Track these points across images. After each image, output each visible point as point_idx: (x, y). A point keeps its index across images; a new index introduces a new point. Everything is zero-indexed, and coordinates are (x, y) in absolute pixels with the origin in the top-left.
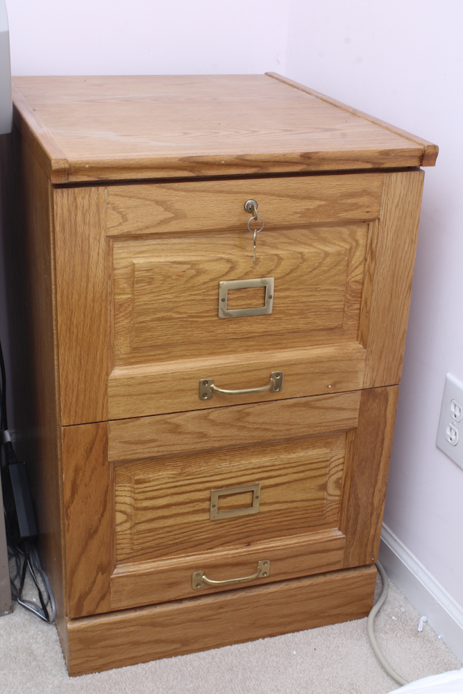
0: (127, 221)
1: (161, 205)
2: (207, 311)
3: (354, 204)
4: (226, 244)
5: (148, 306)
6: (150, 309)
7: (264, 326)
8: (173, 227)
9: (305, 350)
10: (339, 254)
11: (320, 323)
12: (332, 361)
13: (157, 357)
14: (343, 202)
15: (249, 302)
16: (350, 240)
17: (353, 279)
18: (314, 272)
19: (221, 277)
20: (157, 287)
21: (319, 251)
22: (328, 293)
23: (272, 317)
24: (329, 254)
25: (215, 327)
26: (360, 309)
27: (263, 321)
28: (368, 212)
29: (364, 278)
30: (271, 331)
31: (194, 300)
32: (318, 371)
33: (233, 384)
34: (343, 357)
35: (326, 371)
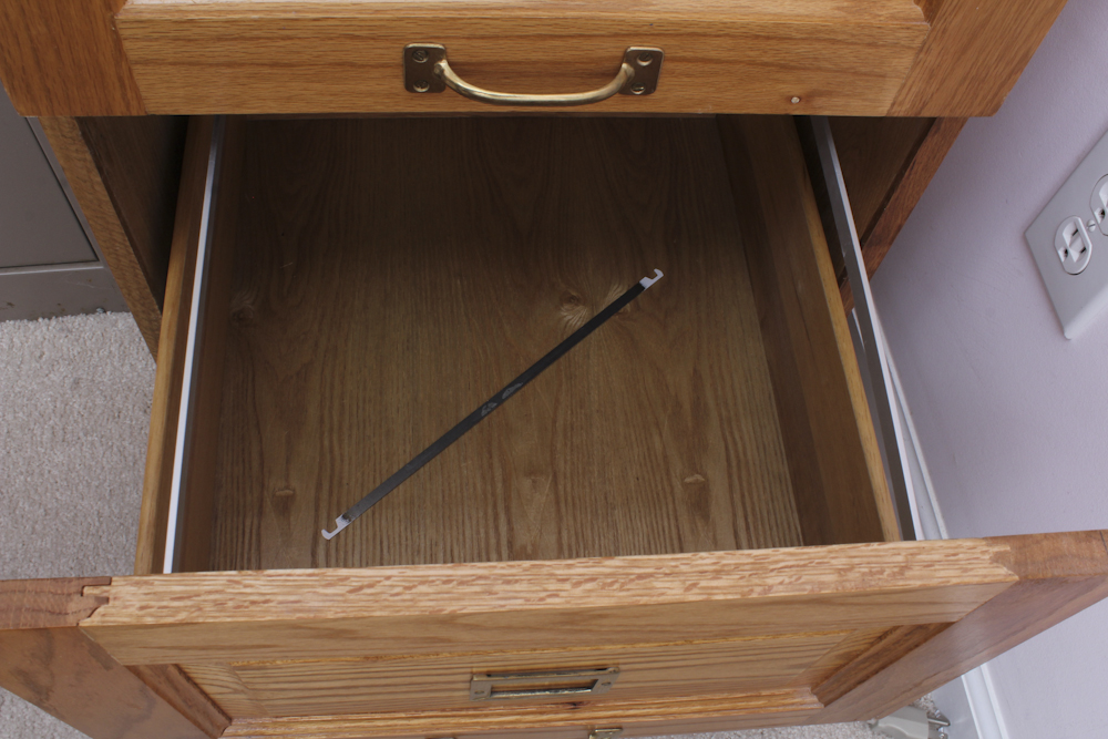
32: (771, 60)
33: (507, 62)
34: (853, 35)
35: (792, 64)
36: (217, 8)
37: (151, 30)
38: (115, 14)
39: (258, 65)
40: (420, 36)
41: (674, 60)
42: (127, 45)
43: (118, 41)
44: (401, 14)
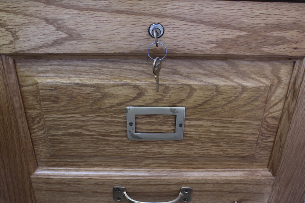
0: (18, 39)
1: (51, 24)
2: (117, 132)
3: (281, 38)
4: (134, 70)
5: (57, 122)
6: (60, 125)
7: (175, 149)
8: (68, 48)
9: (216, 171)
10: (258, 89)
11: (231, 151)
12: (240, 184)
13: (75, 164)
14: (268, 34)
15: (159, 127)
16: (271, 76)
17: (270, 115)
18: (230, 105)
19: (128, 102)
20: (63, 106)
21: (237, 85)
22: (243, 126)
23: (183, 143)
24: (247, 89)
25: (126, 146)
26: (274, 142)
27: (174, 145)
28: (296, 48)
29: (282, 115)
30: (183, 154)
31: (102, 121)
32: (226, 190)
33: (144, 192)
34: (251, 182)
35: (233, 191)
36: (59, 175)
37: (40, 180)
38: (31, 176)
39: (70, 191)
40: (118, 184)
41: (196, 191)
42: (33, 184)
43: (31, 183)
44: (112, 178)
